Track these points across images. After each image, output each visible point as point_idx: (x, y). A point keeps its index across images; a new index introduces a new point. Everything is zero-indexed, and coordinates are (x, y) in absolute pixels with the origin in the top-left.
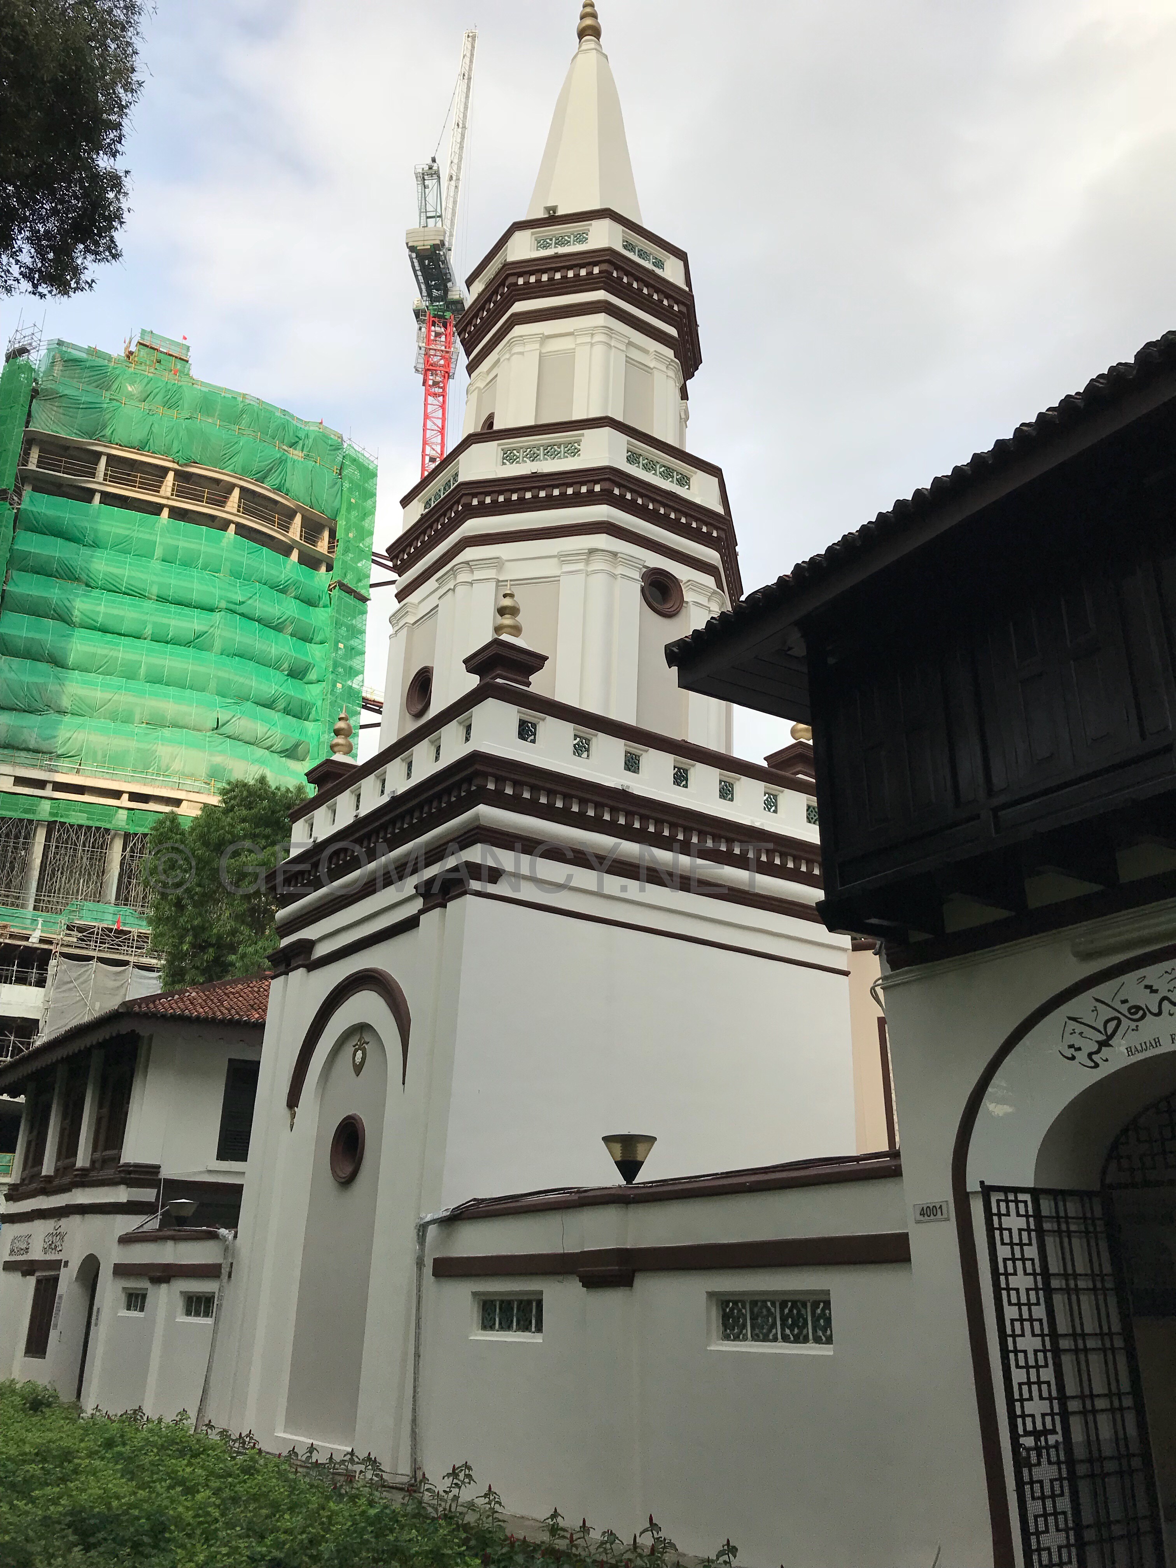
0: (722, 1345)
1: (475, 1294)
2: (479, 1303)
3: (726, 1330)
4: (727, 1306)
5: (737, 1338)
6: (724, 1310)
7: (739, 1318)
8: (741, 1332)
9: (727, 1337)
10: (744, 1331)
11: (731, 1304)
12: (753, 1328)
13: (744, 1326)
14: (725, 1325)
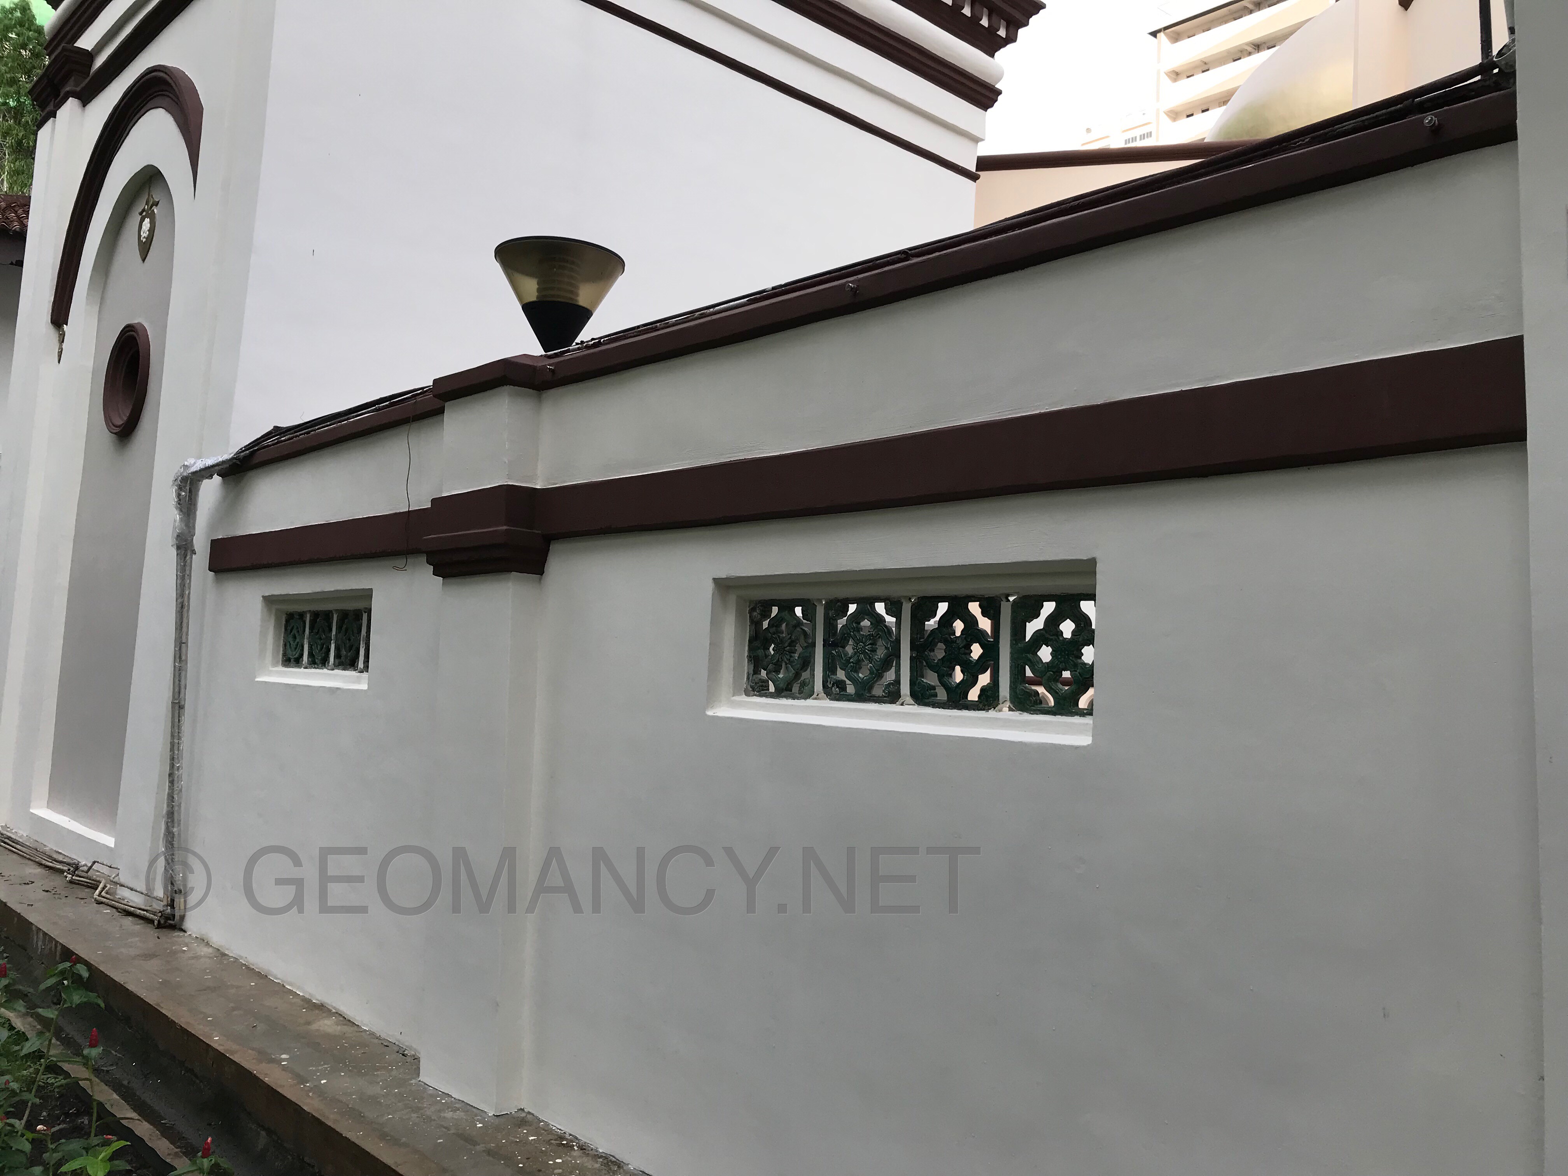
0: (740, 705)
1: (269, 601)
2: (277, 619)
3: (756, 672)
4: (766, 614)
5: (783, 691)
6: (756, 624)
7: (792, 643)
8: (797, 675)
9: (758, 688)
10: (805, 675)
11: (775, 610)
12: (829, 668)
13: (807, 663)
14: (757, 661)
